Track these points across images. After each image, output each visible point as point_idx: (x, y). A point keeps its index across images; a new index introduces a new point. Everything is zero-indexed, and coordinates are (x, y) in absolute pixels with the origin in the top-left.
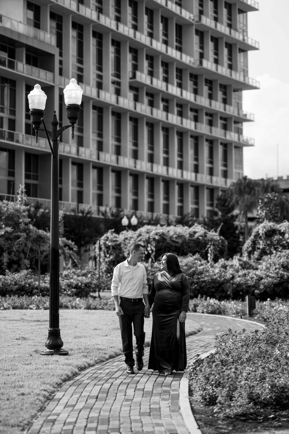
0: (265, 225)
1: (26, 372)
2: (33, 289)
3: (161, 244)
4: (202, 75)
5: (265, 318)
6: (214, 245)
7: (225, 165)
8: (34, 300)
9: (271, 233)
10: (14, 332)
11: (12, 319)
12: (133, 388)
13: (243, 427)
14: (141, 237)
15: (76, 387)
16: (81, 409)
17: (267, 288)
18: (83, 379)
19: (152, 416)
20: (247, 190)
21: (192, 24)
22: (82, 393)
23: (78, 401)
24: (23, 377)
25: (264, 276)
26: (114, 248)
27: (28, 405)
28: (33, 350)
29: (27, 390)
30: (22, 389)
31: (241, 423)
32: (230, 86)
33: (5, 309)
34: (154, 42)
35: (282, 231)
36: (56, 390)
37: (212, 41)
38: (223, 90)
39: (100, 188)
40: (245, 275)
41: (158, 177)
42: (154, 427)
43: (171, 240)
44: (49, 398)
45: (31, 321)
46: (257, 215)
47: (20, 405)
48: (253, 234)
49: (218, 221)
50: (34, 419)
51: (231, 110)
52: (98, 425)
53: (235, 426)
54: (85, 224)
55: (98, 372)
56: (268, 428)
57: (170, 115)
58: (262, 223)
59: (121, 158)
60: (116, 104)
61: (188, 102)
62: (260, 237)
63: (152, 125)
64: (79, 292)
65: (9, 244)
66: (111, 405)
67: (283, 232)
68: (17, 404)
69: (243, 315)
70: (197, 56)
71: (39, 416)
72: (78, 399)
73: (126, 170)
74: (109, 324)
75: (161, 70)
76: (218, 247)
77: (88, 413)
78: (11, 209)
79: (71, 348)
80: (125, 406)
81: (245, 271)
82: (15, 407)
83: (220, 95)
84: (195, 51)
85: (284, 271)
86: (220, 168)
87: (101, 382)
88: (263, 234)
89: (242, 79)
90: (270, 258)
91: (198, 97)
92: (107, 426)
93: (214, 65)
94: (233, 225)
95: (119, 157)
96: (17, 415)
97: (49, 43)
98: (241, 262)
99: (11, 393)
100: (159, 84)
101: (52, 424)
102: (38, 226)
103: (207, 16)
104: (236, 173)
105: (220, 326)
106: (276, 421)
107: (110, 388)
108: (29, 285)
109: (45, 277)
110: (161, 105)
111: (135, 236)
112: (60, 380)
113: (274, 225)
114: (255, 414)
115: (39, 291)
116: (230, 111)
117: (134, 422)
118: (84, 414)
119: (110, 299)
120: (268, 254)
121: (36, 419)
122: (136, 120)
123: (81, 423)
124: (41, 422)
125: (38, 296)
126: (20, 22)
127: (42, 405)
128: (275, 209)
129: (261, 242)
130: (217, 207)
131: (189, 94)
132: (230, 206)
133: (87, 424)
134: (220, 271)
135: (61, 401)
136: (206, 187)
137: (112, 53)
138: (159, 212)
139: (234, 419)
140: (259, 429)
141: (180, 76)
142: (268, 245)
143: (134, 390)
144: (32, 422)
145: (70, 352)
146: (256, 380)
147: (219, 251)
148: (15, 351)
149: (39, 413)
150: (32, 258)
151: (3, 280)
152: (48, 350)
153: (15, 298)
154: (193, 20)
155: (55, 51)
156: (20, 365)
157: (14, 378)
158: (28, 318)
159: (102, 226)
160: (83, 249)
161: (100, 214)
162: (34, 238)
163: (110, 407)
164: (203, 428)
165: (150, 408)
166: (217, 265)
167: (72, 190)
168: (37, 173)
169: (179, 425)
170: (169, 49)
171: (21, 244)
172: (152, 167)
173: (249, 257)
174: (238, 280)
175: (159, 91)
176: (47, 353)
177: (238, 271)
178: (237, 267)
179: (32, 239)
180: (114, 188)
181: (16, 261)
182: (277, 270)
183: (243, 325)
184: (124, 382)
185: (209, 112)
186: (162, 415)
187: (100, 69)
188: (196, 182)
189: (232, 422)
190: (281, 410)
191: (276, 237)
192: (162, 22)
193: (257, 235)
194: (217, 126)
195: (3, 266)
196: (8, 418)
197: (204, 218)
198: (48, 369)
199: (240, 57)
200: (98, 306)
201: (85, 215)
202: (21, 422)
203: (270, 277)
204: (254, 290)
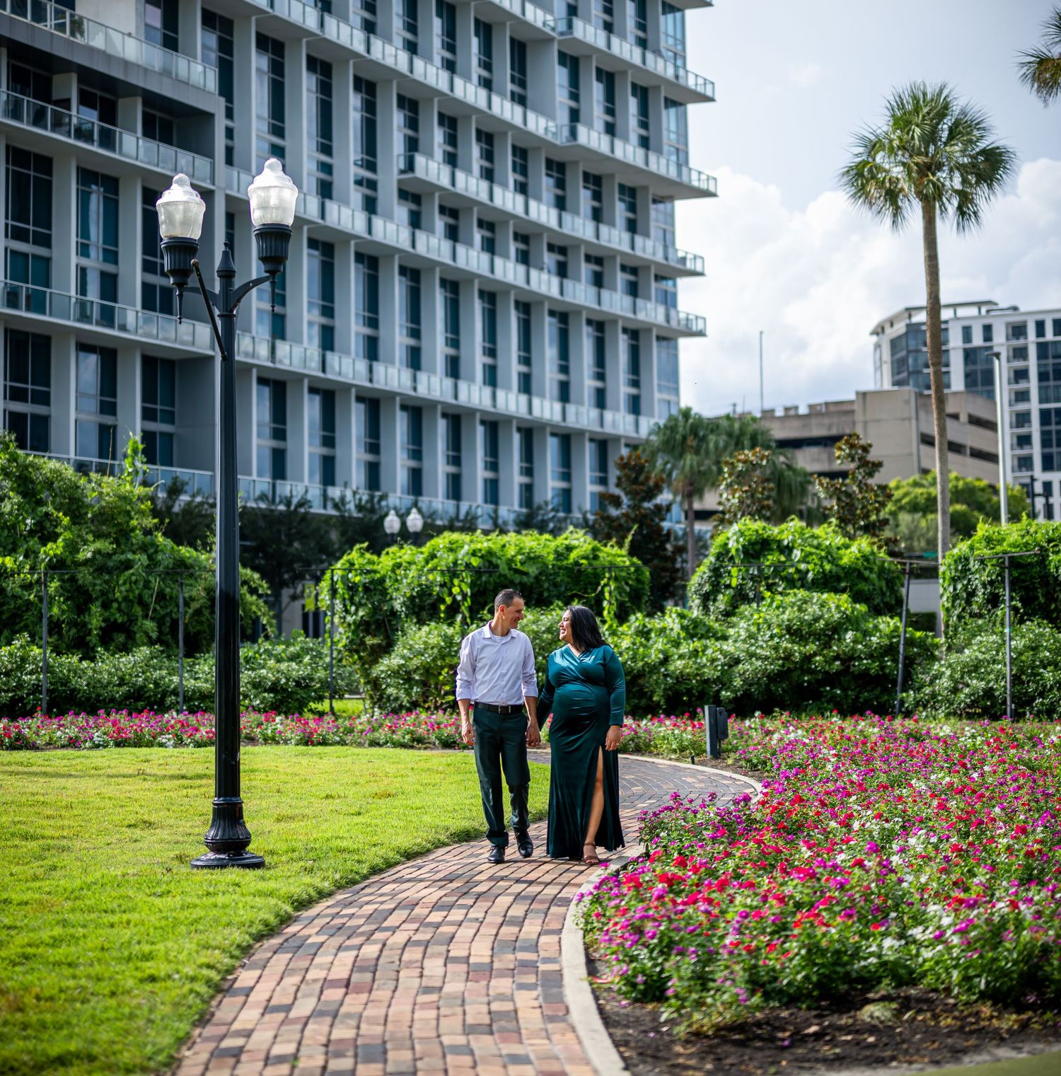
0: (743, 528)
1: (158, 915)
2: (165, 694)
3: (484, 578)
4: (576, 163)
5: (755, 761)
6: (616, 579)
7: (635, 383)
8: (168, 722)
9: (758, 547)
10: (122, 806)
11: (114, 771)
12: (439, 955)
13: (742, 1062)
14: (436, 561)
15: (290, 955)
16: (309, 1018)
17: (750, 685)
18: (306, 932)
19: (496, 1035)
20: (691, 442)
21: (550, 40)
22: (307, 970)
23: (299, 994)
24: (152, 930)
25: (742, 655)
26: (366, 589)
27: (167, 1009)
28: (172, 855)
29: (162, 967)
30: (148, 964)
31: (733, 1049)
32: (646, 188)
33: (97, 746)
34: (458, 82)
35: (785, 543)
36: (237, 964)
37: (599, 79)
38: (627, 199)
39: (329, 441)
40: (695, 653)
41: (471, 412)
42: (505, 1067)
43: (510, 569)
44: (222, 988)
45: (164, 777)
46: (720, 503)
47: (146, 1009)
48: (713, 550)
49: (623, 521)
50: (184, 1048)
51: (648, 248)
52: (356, 1063)
53: (719, 1059)
54: (294, 531)
55: (345, 912)
56: (807, 1065)
57: (499, 262)
58: (731, 523)
59: (379, 368)
60: (366, 235)
61: (542, 229)
62: (732, 558)
63: (454, 286)
64: (281, 702)
65: (106, 582)
66: (386, 1004)
67: (787, 546)
68: (139, 1006)
69: (698, 755)
70: (563, 117)
71: (198, 1040)
72: (298, 990)
73: (391, 396)
74: (362, 782)
75: (476, 151)
76: (627, 584)
77: (326, 1029)
78: (108, 494)
79: (271, 847)
80: (425, 1006)
81: (697, 644)
82: (132, 1016)
83: (620, 210)
84: (557, 104)
85: (793, 642)
86: (621, 389)
87: (356, 941)
88: (737, 550)
89: (672, 173)
90: (759, 612)
91: (567, 217)
92: (380, 1066)
93: (605, 139)
94: (660, 529)
95: (375, 364)
96: (140, 1039)
97: (201, 85)
98: (685, 622)
99: (119, 977)
100: (470, 185)
101: (232, 1061)
102: (176, 535)
103: (587, 20)
104: (660, 401)
105: (642, 783)
106: (827, 1043)
107: (379, 956)
108: (156, 684)
109: (194, 664)
110: (477, 236)
111: (421, 558)
112: (247, 937)
113: (764, 528)
114: (768, 1023)
115: (180, 699)
116: (644, 250)
117: (452, 1053)
118: (317, 1030)
119: (359, 717)
120: (753, 600)
121: (189, 1049)
122: (414, 273)
123: (310, 1057)
124: (204, 1056)
125: (178, 712)
126: (129, 35)
127: (205, 1006)
128: (764, 488)
129: (734, 571)
130: (618, 485)
131: (544, 208)
132: (651, 483)
133: (327, 1062)
134: (634, 644)
135: (252, 995)
136: (587, 435)
137: (355, 109)
138: (475, 500)
139: (716, 1041)
140: (785, 1068)
141: (522, 167)
142: (752, 578)
143: (441, 961)
144: (180, 1056)
145: (267, 860)
146: (763, 933)
147: (629, 594)
148: (125, 858)
149: (197, 1031)
150: (164, 617)
151: (90, 673)
152: (211, 856)
153: (122, 718)
154: (553, 29)
155: (217, 106)
156: (140, 897)
157: (126, 934)
158: (155, 771)
159: (334, 536)
160: (286, 593)
161: (329, 505)
162: (167, 567)
163: (383, 1012)
164: (636, 1066)
165: (490, 1013)
166: (624, 628)
167: (259, 447)
168: (173, 405)
169: (572, 1060)
170: (496, 100)
171: (136, 582)
172: (456, 387)
173: (705, 608)
174: (677, 665)
175: (472, 203)
176: (210, 863)
177: (677, 644)
178: (674, 634)
179: (161, 568)
180: (363, 440)
181: (122, 624)
182: (776, 640)
183: (701, 781)
184: (414, 938)
185: (594, 253)
186: (523, 1032)
187: (326, 149)
188: (563, 424)
189: (711, 1047)
190: (833, 1012)
191: (770, 557)
192: (477, 34)
193: (724, 554)
194: (614, 289)
195: (88, 638)
196: (116, 1047)
197: (584, 514)
198: (216, 906)
199: (669, 118)
200: (330, 737)
201: (292, 508)
202: (150, 1059)
203: (759, 658)
204: (718, 692)
